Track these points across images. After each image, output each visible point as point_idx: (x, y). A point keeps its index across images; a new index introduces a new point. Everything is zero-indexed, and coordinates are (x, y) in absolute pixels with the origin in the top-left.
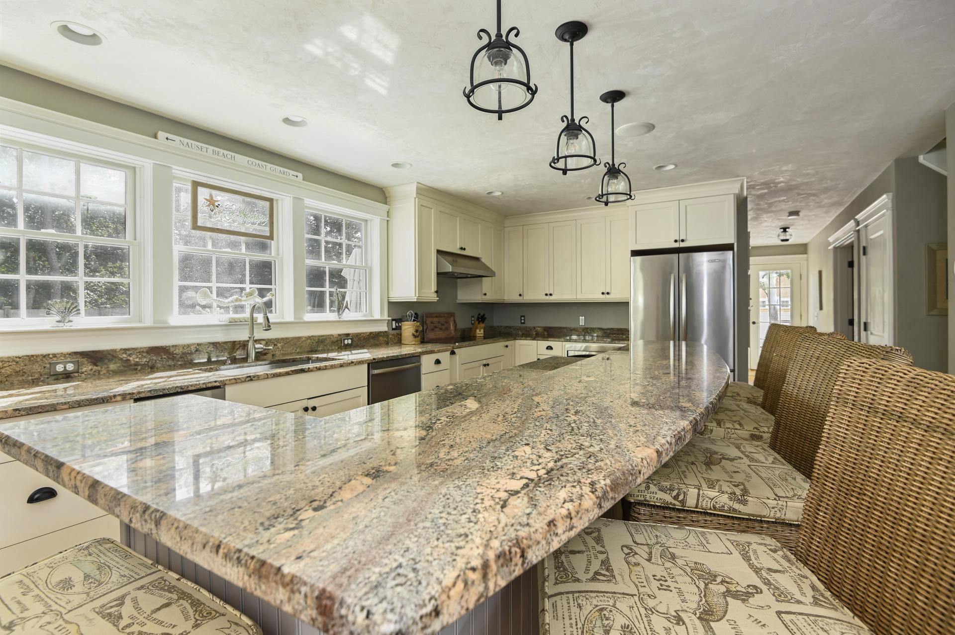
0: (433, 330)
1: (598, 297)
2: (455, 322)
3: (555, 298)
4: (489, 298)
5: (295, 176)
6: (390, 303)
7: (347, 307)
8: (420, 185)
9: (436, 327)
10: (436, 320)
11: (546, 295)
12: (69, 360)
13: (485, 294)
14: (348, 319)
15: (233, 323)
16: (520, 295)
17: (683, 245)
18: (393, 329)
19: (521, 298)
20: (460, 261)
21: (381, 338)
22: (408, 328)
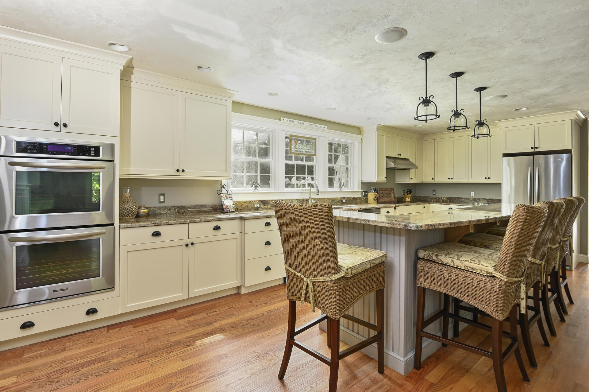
0: (382, 197)
1: (482, 180)
2: (394, 193)
3: (455, 181)
4: (414, 181)
5: (324, 127)
6: (362, 183)
7: (343, 185)
8: (378, 125)
9: (384, 196)
10: (384, 192)
11: (449, 179)
12: (258, 203)
13: (412, 179)
14: (344, 191)
15: (303, 192)
16: (433, 179)
17: (536, 150)
18: (363, 196)
19: (433, 180)
20: (398, 161)
21: (358, 200)
22: (371, 196)
